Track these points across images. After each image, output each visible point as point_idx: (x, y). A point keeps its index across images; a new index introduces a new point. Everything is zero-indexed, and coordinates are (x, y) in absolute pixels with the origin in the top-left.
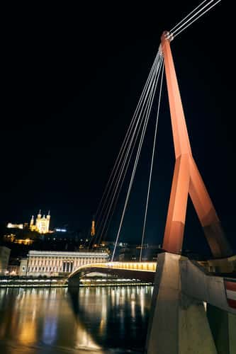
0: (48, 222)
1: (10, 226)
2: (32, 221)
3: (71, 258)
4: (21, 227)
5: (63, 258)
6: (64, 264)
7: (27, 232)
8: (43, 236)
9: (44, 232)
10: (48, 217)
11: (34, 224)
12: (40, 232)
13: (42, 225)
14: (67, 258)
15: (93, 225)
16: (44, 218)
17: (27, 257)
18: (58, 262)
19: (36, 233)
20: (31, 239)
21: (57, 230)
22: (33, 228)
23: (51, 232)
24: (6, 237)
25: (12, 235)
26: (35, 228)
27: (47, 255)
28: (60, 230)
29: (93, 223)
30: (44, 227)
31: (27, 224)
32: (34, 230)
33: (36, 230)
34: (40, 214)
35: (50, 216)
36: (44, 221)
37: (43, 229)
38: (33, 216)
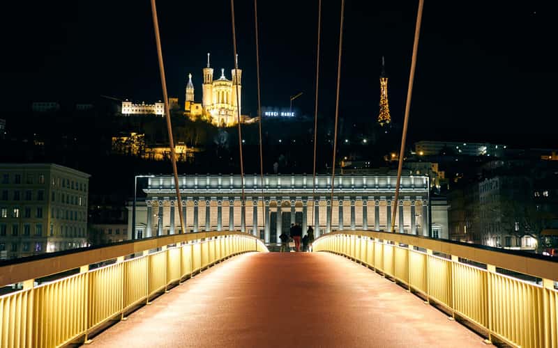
0: (238, 89)
1: (128, 109)
2: (190, 91)
3: (293, 197)
4: (158, 110)
8: (225, 135)
9: (230, 121)
10: (237, 73)
12: (217, 121)
13: (219, 101)
15: (385, 92)
16: (223, 77)
17: (144, 197)
18: (249, 212)
19: (204, 126)
20: (189, 146)
21: (268, 114)
22: (194, 111)
23: (251, 121)
24: (117, 141)
25: (133, 134)
26: (200, 113)
27: (211, 187)
28: (275, 114)
29: (384, 83)
30: (226, 106)
31: (176, 100)
32: (198, 117)
33: (205, 118)
34: (210, 67)
35: (239, 72)
36: (223, 88)
37: (223, 112)
38: (190, 76)
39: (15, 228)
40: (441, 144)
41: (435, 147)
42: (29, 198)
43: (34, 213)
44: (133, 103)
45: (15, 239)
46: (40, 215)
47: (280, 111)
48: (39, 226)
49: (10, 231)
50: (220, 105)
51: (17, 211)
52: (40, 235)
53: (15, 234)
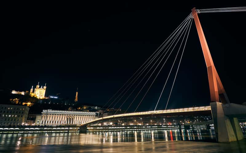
0: (45, 91)
1: (14, 92)
2: (32, 90)
3: (72, 115)
4: (23, 93)
5: (67, 115)
6: (67, 119)
7: (28, 98)
8: (41, 101)
9: (41, 98)
10: (45, 87)
11: (33, 92)
12: (38, 98)
13: (40, 93)
14: (70, 115)
15: (77, 95)
16: (41, 88)
18: (63, 118)
19: (35, 98)
20: (31, 103)
21: (51, 97)
22: (32, 95)
23: (47, 98)
24: (12, 100)
25: (16, 99)
26: (34, 95)
27: (56, 113)
28: (53, 97)
29: (77, 93)
30: (41, 94)
31: (28, 91)
32: (34, 96)
33: (35, 96)
34: (39, 85)
35: (46, 87)
36: (41, 90)
37: (40, 96)
38: (33, 86)
39: (15, 119)
40: (89, 107)
41: (88, 107)
42: (20, 113)
43: (20, 116)
44: (16, 91)
45: (15, 122)
46: (22, 117)
47: (54, 97)
48: (21, 119)
49: (13, 120)
50: (40, 94)
51: (16, 116)
52: (21, 121)
53: (15, 120)
